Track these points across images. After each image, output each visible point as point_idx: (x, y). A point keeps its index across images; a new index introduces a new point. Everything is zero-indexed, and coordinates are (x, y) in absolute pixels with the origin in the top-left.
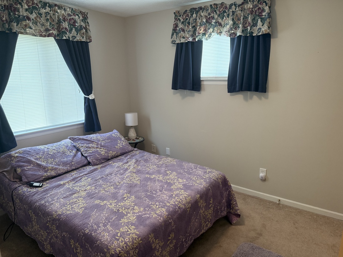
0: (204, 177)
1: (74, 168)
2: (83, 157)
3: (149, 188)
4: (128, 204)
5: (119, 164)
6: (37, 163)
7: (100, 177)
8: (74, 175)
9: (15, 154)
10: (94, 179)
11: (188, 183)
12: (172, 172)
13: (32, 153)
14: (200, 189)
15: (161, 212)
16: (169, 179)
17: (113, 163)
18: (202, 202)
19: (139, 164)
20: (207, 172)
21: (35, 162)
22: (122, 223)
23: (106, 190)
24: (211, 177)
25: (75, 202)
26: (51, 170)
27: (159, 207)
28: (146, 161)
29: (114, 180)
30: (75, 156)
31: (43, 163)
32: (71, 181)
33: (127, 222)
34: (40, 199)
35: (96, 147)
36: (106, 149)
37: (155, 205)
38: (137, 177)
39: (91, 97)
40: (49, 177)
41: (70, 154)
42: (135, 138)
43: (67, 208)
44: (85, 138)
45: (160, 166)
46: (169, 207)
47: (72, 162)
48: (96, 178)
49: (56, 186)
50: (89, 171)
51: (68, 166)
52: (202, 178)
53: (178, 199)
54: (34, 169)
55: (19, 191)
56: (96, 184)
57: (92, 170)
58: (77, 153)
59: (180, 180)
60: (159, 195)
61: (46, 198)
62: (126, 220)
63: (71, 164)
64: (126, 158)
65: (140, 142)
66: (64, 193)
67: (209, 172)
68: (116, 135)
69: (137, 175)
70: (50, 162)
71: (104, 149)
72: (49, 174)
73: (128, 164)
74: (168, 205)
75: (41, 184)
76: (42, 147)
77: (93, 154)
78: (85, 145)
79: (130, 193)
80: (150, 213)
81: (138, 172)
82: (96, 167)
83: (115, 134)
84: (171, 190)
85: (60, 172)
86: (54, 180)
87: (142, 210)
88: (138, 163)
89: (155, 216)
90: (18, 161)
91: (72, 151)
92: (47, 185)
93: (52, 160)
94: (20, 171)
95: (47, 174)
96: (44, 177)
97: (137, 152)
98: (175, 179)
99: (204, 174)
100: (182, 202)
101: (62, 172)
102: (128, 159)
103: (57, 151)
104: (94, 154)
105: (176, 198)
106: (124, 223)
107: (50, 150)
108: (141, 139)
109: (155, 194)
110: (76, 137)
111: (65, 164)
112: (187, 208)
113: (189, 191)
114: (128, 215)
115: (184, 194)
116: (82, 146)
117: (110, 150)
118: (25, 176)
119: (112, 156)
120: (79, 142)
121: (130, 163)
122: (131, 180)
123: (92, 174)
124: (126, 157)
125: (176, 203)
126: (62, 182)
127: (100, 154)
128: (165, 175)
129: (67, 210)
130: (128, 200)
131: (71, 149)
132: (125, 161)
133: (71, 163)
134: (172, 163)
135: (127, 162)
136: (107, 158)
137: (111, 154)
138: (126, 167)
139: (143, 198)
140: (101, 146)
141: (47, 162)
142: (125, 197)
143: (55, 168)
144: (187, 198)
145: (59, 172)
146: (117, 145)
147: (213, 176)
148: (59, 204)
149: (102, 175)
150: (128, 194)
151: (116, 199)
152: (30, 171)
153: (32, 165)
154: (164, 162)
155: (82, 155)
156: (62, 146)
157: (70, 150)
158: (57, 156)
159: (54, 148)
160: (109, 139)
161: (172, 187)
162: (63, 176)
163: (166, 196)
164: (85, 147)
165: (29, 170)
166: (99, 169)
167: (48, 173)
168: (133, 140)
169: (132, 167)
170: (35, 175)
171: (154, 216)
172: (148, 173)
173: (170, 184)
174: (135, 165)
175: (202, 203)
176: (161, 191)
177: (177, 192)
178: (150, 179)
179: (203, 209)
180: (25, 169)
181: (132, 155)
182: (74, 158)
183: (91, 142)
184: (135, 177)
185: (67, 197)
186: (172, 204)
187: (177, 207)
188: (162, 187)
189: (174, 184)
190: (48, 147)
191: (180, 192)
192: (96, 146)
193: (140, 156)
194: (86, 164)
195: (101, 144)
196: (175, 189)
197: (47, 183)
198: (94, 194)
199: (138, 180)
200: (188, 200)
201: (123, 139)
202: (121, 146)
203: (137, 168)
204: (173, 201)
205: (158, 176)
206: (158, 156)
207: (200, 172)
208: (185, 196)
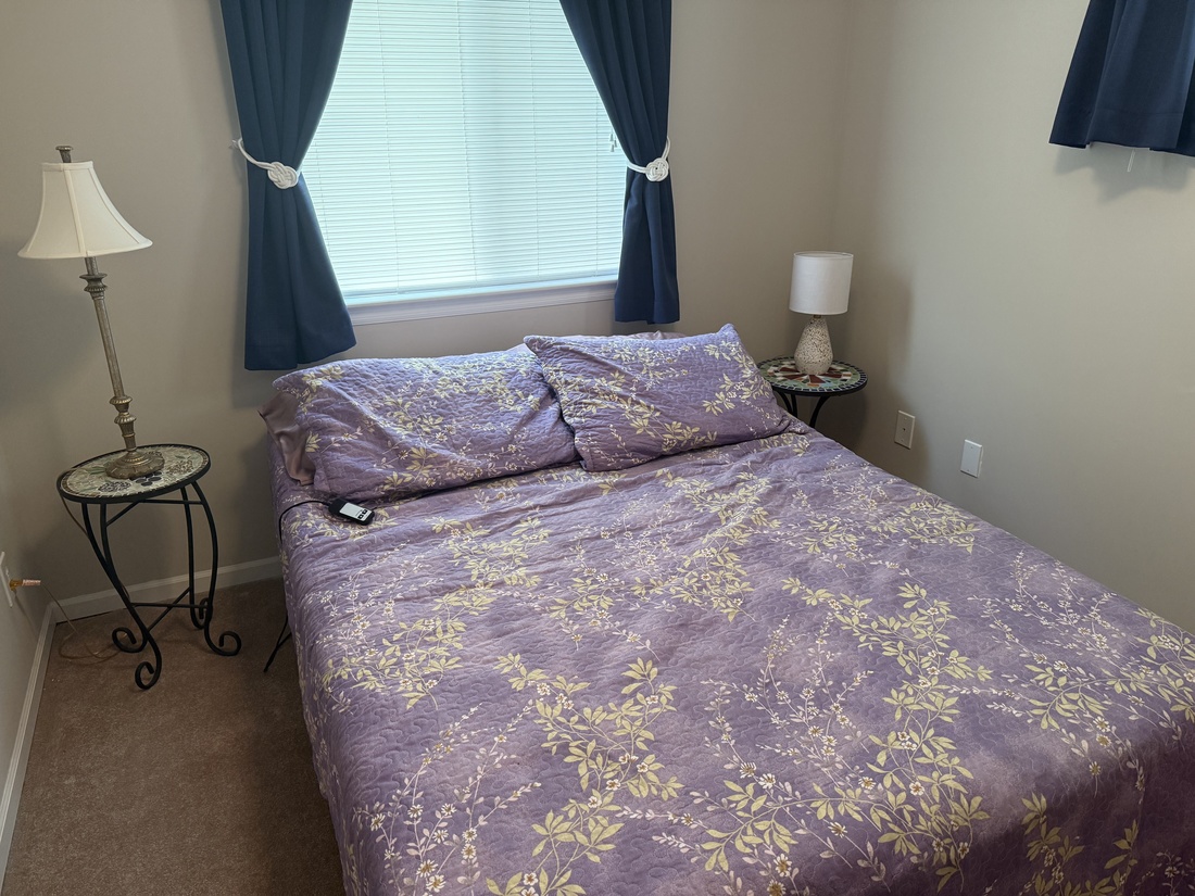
0: (1119, 688)
1: (510, 467)
2: (561, 428)
3: (766, 660)
4: (623, 727)
5: (693, 487)
6: (377, 428)
7: (587, 532)
8: (501, 496)
9: (318, 376)
10: (560, 537)
11: (1000, 700)
12: (932, 595)
13: (373, 385)
14: (1061, 758)
15: (762, 853)
16: (894, 638)
17: (670, 476)
18: (1056, 839)
19: (781, 506)
20: (1150, 651)
21: (370, 420)
22: (539, 839)
23: (576, 606)
24: (1165, 694)
25: (429, 635)
26: (420, 460)
27: (763, 809)
28: (821, 498)
29: (633, 564)
30: (532, 416)
31: (398, 431)
32: (475, 524)
33: (564, 845)
34: (328, 579)
35: (620, 396)
36: (656, 410)
37: (750, 788)
38: (738, 575)
39: (655, 171)
40: (407, 488)
41: (512, 408)
42: (824, 369)
43: (380, 659)
44: (585, 350)
45: (880, 543)
46: (821, 827)
47: (512, 441)
48: (570, 535)
49: (410, 536)
50: (559, 495)
51: (491, 455)
52: (1102, 689)
53: (897, 792)
54: (362, 448)
55: (293, 522)
56: (552, 565)
57: (575, 491)
58: (543, 404)
59: (959, 666)
60: (803, 728)
61: (347, 579)
62: (566, 825)
63: (506, 449)
64: (737, 465)
65: (837, 393)
66: (421, 573)
67: (1164, 657)
68: (720, 349)
69: (744, 564)
70: (427, 429)
71: (649, 407)
72: (409, 477)
73: (734, 496)
74: (821, 814)
75: (369, 512)
76: (417, 364)
77: (598, 421)
78: (578, 379)
79: (663, 659)
80: (702, 836)
81: (759, 550)
82: (597, 480)
83: (718, 345)
84: (877, 716)
85: (454, 477)
86: (420, 507)
87: (670, 798)
88: (778, 499)
89: (717, 867)
90: (318, 408)
91: (526, 396)
92: (389, 521)
93: (437, 421)
94: (315, 446)
95: (400, 477)
96: (387, 487)
97: (802, 443)
98: (932, 646)
99: (1123, 662)
100: (915, 821)
101: (462, 478)
102: (745, 469)
103: (466, 387)
104: (604, 422)
105: (887, 782)
106: (549, 845)
107: (443, 380)
108: (850, 379)
109: (784, 712)
110: (554, 339)
111: (480, 445)
112: (940, 865)
113: (985, 758)
114: (596, 796)
115: (944, 771)
116: (567, 383)
117: (673, 418)
118: (326, 470)
119: (680, 442)
120: (559, 365)
121: (742, 492)
122: (700, 589)
123: (569, 508)
124: (741, 456)
125: (877, 816)
126: (438, 522)
127: (625, 428)
128: (883, 605)
129: (373, 667)
130: (637, 703)
131: (521, 389)
132: (725, 478)
133: (506, 445)
134: (951, 541)
135: (732, 486)
136: (656, 449)
137: (676, 432)
138: (714, 510)
139: (710, 715)
140: (642, 393)
141: (414, 429)
142: (632, 680)
143: (439, 456)
144: (954, 806)
145: (451, 476)
146: (712, 399)
147: (1181, 694)
148: (368, 624)
149: (599, 526)
150: (655, 664)
151: (586, 676)
152: (347, 454)
153: (359, 430)
154: (910, 525)
155: (561, 417)
156: (493, 369)
157: (520, 393)
158: (462, 409)
159: (460, 375)
160: (685, 366)
161: (894, 698)
162: (463, 493)
163: (837, 748)
164: (577, 388)
165: (345, 448)
166: (605, 493)
167: (404, 474)
168: (814, 379)
169: (739, 517)
170: (358, 471)
171: (712, 860)
172: (800, 571)
173: (887, 673)
174: (759, 509)
175: (1057, 846)
176: (821, 701)
177: (909, 741)
178: (795, 607)
179: (1055, 874)
180: (330, 443)
181: (767, 455)
182: (524, 425)
183: (604, 367)
184: (729, 576)
185: (418, 598)
186: (846, 819)
187: (870, 848)
188: (839, 674)
189: (914, 679)
190: (440, 369)
191: (926, 750)
192: (618, 390)
193: (805, 468)
194: (565, 458)
195: (643, 384)
196: (905, 714)
197: (392, 514)
198: (520, 615)
199: (733, 597)
200: (957, 821)
201: (748, 373)
202: (732, 406)
203: (763, 528)
204: (863, 796)
205: (847, 600)
206: (892, 480)
207: (1101, 641)
208: (951, 784)
